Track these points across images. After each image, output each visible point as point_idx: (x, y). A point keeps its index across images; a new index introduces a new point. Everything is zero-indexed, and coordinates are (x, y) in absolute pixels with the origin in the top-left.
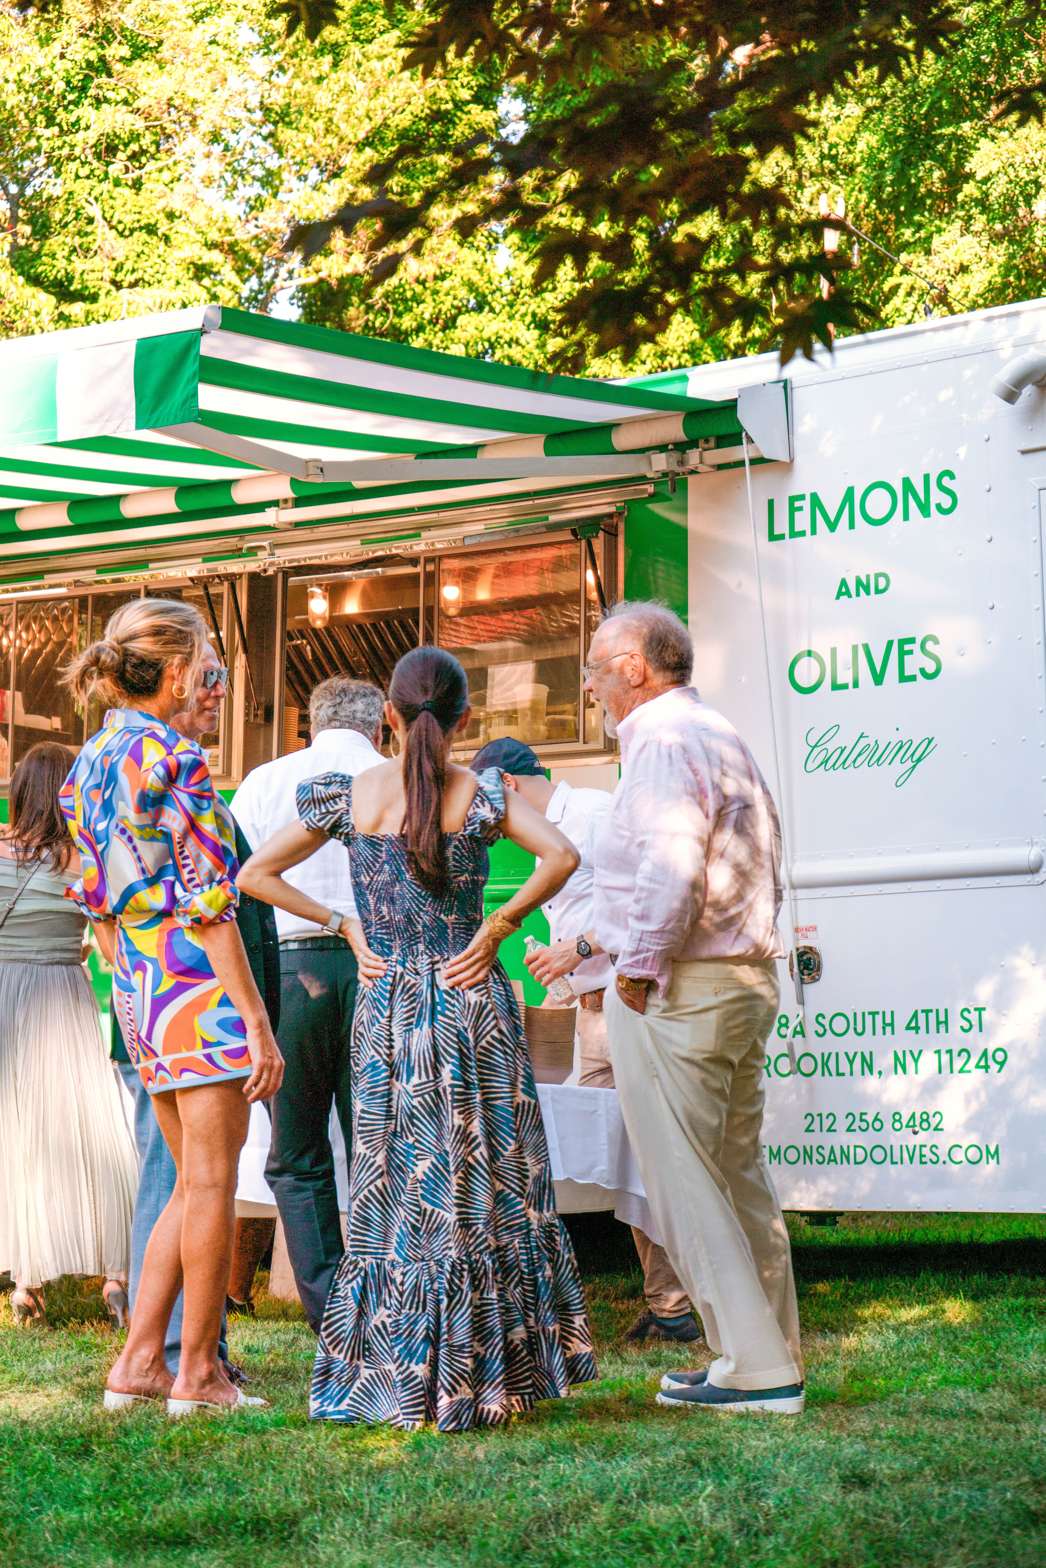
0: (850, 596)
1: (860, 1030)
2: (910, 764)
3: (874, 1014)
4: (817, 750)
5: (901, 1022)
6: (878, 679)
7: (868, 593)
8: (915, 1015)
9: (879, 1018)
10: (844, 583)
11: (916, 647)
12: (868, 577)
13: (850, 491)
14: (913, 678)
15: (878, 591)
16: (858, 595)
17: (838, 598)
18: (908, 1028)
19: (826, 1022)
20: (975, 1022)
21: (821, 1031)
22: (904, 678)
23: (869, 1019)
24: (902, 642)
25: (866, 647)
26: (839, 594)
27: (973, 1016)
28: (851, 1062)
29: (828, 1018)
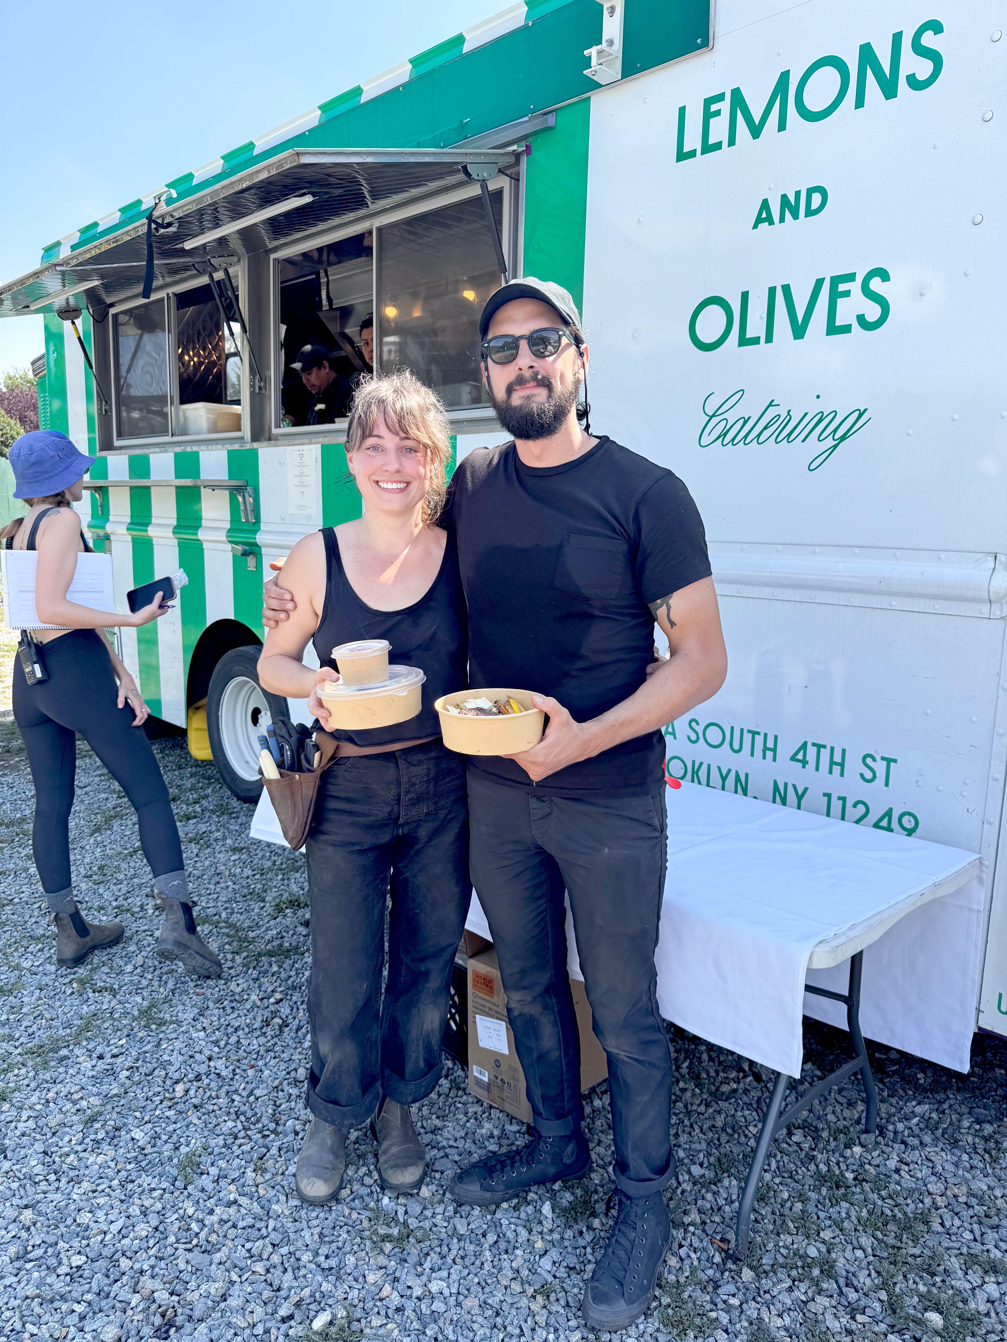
0: (771, 223)
1: (736, 747)
2: (830, 442)
3: (754, 733)
4: (715, 420)
5: (786, 749)
6: (799, 331)
7: (796, 216)
8: (804, 746)
9: (759, 740)
10: (765, 205)
11: (855, 287)
12: (798, 194)
13: (785, 76)
14: (846, 329)
15: (810, 213)
16: (782, 220)
17: (755, 227)
18: (793, 758)
19: (700, 729)
20: (881, 773)
21: (694, 737)
22: (833, 329)
23: (748, 737)
24: (836, 281)
25: (786, 289)
26: (759, 221)
27: (880, 767)
28: (724, 779)
29: (702, 726)
